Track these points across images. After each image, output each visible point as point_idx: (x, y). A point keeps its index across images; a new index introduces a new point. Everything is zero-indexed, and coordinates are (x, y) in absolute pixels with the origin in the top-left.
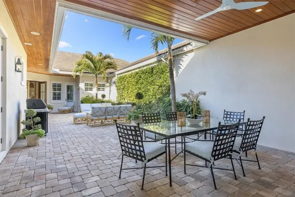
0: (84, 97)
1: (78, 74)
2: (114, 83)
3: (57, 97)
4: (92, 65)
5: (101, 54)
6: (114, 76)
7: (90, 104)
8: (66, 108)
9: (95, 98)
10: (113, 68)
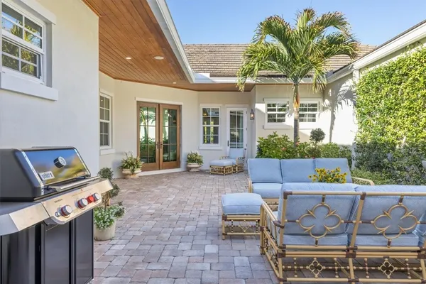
0: (266, 137)
1: (249, 80)
2: (349, 95)
3: (211, 137)
4: (284, 51)
5: (310, 13)
6: (351, 75)
7: (276, 161)
8: (227, 163)
9: (291, 139)
10: (346, 52)
